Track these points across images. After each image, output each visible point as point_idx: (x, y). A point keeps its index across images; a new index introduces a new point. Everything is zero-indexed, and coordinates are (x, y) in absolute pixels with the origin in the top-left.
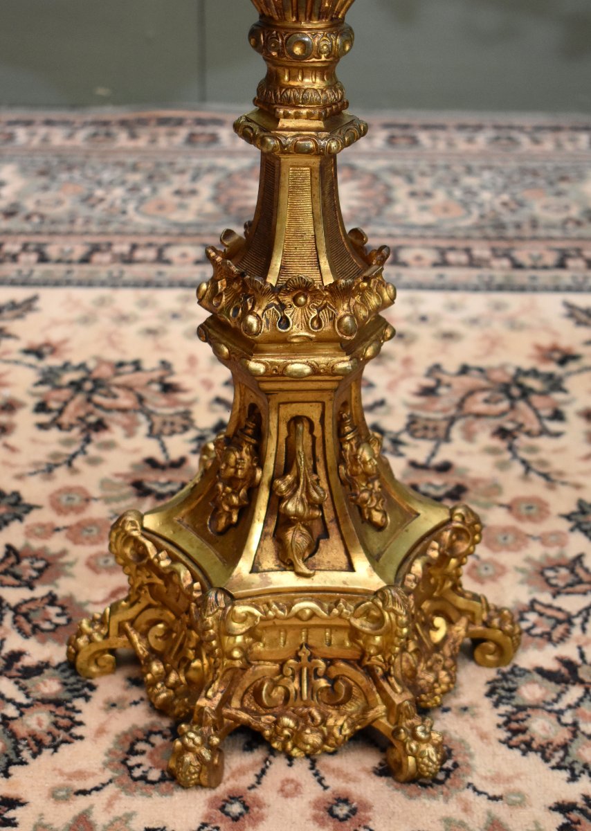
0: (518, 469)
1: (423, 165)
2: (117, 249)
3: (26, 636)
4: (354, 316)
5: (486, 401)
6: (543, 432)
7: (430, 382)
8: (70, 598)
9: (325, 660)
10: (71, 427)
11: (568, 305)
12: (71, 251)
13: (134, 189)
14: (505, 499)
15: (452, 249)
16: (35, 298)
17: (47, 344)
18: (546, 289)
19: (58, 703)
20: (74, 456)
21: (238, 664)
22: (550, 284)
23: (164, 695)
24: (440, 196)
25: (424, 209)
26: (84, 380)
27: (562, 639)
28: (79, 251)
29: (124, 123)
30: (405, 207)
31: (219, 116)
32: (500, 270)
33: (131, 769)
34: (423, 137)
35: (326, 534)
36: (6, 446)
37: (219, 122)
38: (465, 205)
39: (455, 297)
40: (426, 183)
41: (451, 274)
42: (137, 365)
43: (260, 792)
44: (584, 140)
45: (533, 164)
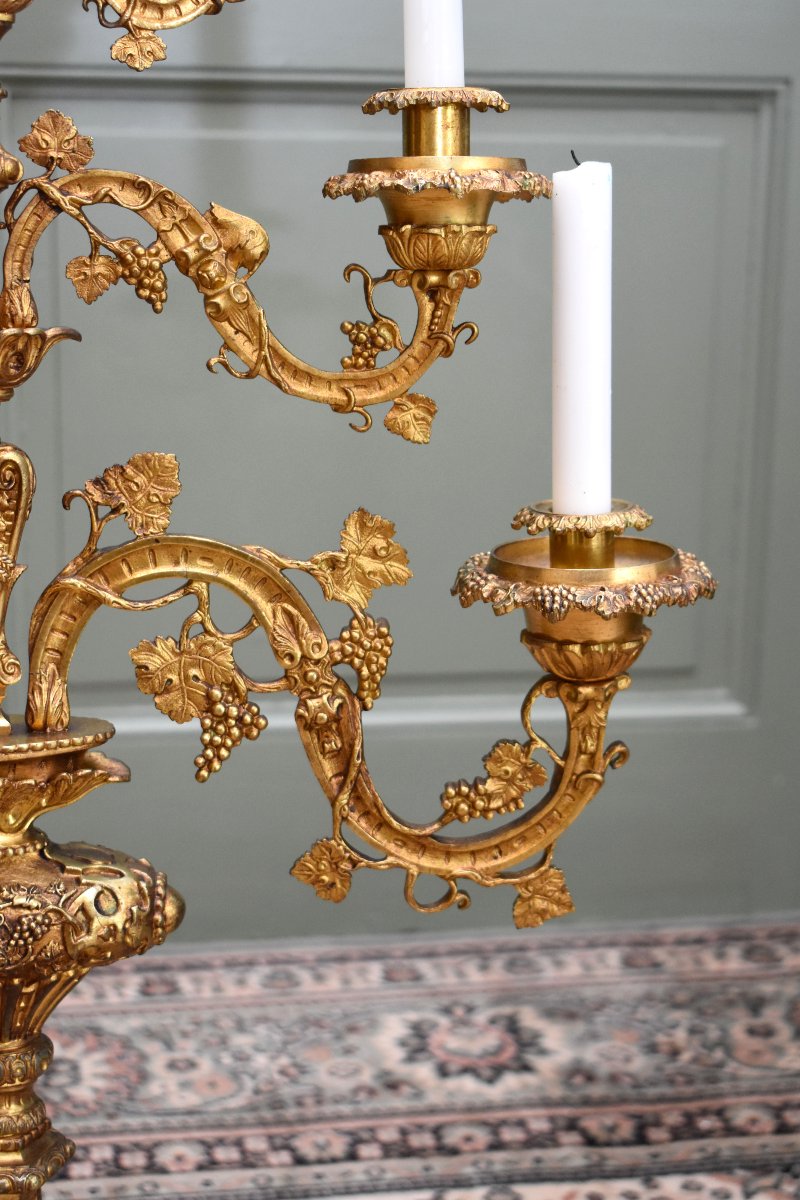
1: (185, 1022)
15: (221, 1142)
18: (336, 1192)
24: (206, 1065)
25: (185, 1085)
30: (166, 1087)
32: (278, 1167)
34: (184, 981)
38: (235, 1075)
40: (187, 1049)
41: (221, 1179)
44: (375, 970)
45: (314, 1011)
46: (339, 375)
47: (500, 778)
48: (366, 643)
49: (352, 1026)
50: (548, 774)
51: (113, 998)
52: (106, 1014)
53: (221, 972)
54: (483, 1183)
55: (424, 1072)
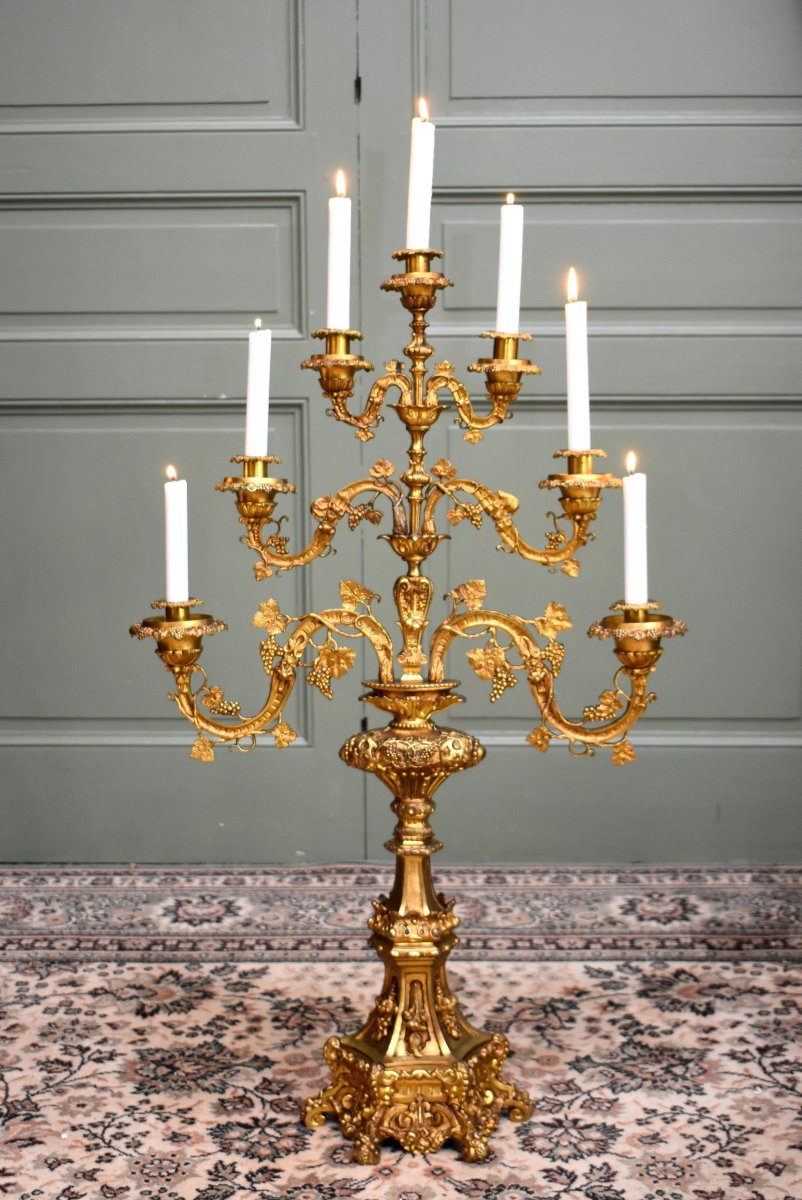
0: (545, 1043)
1: (508, 894)
2: (314, 942)
3: (277, 1112)
4: (439, 929)
5: (531, 1014)
6: (563, 1027)
7: (500, 1006)
8: (300, 1099)
9: (430, 1103)
10: (293, 1028)
11: (586, 967)
12: (286, 944)
13: (324, 910)
14: (535, 1057)
15: (521, 940)
16: (267, 968)
17: (276, 990)
18: (576, 960)
19: (296, 1137)
20: (296, 1040)
21: (387, 1103)
22: (579, 957)
23: (350, 1129)
24: (517, 911)
25: (504, 918)
26: (299, 1006)
27: (557, 1112)
28: (291, 944)
29: (314, 873)
30: (493, 917)
31: (376, 867)
32: (549, 949)
33: (334, 1159)
34: (510, 879)
35: (429, 1039)
36: (258, 1037)
37: (377, 872)
38: (532, 916)
39: (520, 964)
40: (509, 905)
41: (518, 953)
42: (329, 1000)
43: (398, 1166)
44: (613, 878)
45: (578, 893)
46: (544, 551)
47: (605, 704)
48: (554, 652)
49: (595, 900)
50: (625, 705)
51: (470, 883)
52: (467, 890)
53: (530, 875)
54: (650, 960)
55: (631, 919)
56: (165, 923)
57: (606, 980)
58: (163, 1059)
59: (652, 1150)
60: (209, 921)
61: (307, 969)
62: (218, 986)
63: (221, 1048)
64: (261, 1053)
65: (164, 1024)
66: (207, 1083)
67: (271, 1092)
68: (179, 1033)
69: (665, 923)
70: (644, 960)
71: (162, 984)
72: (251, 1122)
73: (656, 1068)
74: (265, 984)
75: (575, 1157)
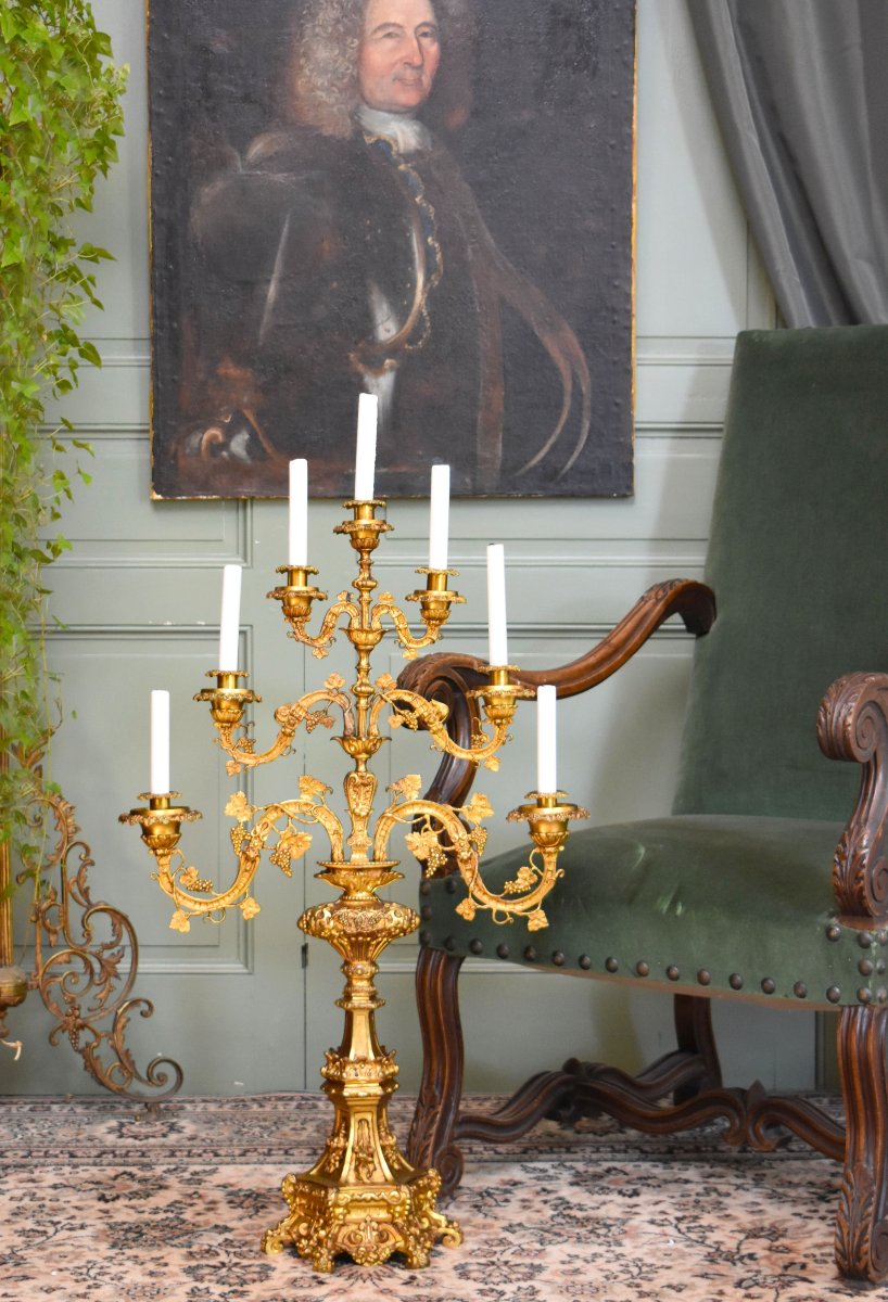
0: (482, 1216)
2: (260, 1151)
3: (241, 1259)
4: (383, 1073)
5: (468, 1198)
6: (498, 1205)
9: (377, 1223)
10: (248, 1208)
12: (233, 1152)
13: (267, 1128)
14: (472, 1224)
16: (216, 1169)
17: (228, 1183)
18: (512, 1161)
19: (260, 1273)
20: (252, 1215)
21: (341, 1222)
22: (516, 1159)
23: (307, 1250)
26: (252, 1194)
27: (490, 1257)
29: (254, 1100)
31: (316, 1095)
36: (216, 1213)
37: (317, 1099)
56: (111, 1139)
57: (541, 1175)
58: (131, 1228)
59: (572, 1278)
60: (153, 1137)
61: (256, 1169)
62: (172, 1180)
63: (183, 1222)
64: (221, 1223)
65: (126, 1206)
66: (174, 1243)
67: (234, 1247)
68: (143, 1212)
69: (601, 1136)
70: (578, 1161)
71: (119, 1180)
72: (219, 1265)
73: (583, 1231)
74: (217, 1179)
75: (505, 1282)
